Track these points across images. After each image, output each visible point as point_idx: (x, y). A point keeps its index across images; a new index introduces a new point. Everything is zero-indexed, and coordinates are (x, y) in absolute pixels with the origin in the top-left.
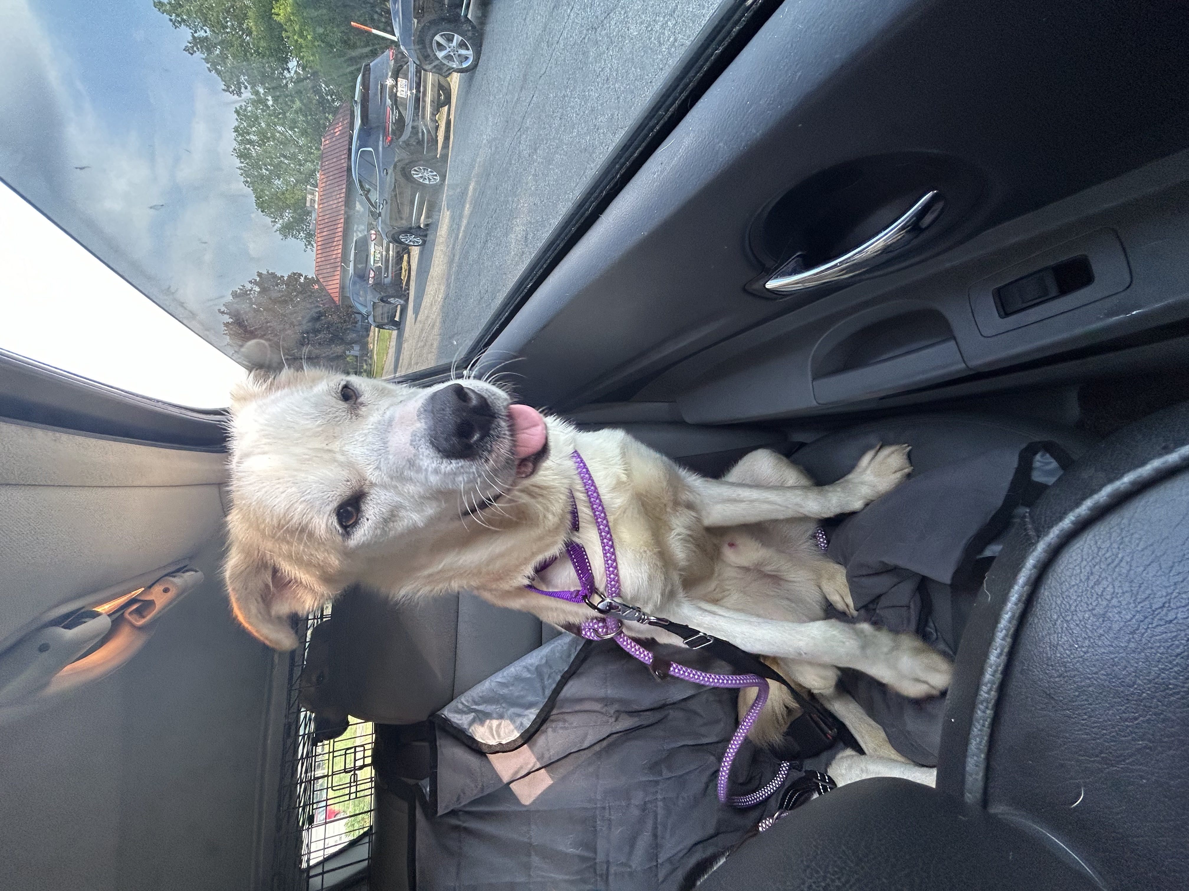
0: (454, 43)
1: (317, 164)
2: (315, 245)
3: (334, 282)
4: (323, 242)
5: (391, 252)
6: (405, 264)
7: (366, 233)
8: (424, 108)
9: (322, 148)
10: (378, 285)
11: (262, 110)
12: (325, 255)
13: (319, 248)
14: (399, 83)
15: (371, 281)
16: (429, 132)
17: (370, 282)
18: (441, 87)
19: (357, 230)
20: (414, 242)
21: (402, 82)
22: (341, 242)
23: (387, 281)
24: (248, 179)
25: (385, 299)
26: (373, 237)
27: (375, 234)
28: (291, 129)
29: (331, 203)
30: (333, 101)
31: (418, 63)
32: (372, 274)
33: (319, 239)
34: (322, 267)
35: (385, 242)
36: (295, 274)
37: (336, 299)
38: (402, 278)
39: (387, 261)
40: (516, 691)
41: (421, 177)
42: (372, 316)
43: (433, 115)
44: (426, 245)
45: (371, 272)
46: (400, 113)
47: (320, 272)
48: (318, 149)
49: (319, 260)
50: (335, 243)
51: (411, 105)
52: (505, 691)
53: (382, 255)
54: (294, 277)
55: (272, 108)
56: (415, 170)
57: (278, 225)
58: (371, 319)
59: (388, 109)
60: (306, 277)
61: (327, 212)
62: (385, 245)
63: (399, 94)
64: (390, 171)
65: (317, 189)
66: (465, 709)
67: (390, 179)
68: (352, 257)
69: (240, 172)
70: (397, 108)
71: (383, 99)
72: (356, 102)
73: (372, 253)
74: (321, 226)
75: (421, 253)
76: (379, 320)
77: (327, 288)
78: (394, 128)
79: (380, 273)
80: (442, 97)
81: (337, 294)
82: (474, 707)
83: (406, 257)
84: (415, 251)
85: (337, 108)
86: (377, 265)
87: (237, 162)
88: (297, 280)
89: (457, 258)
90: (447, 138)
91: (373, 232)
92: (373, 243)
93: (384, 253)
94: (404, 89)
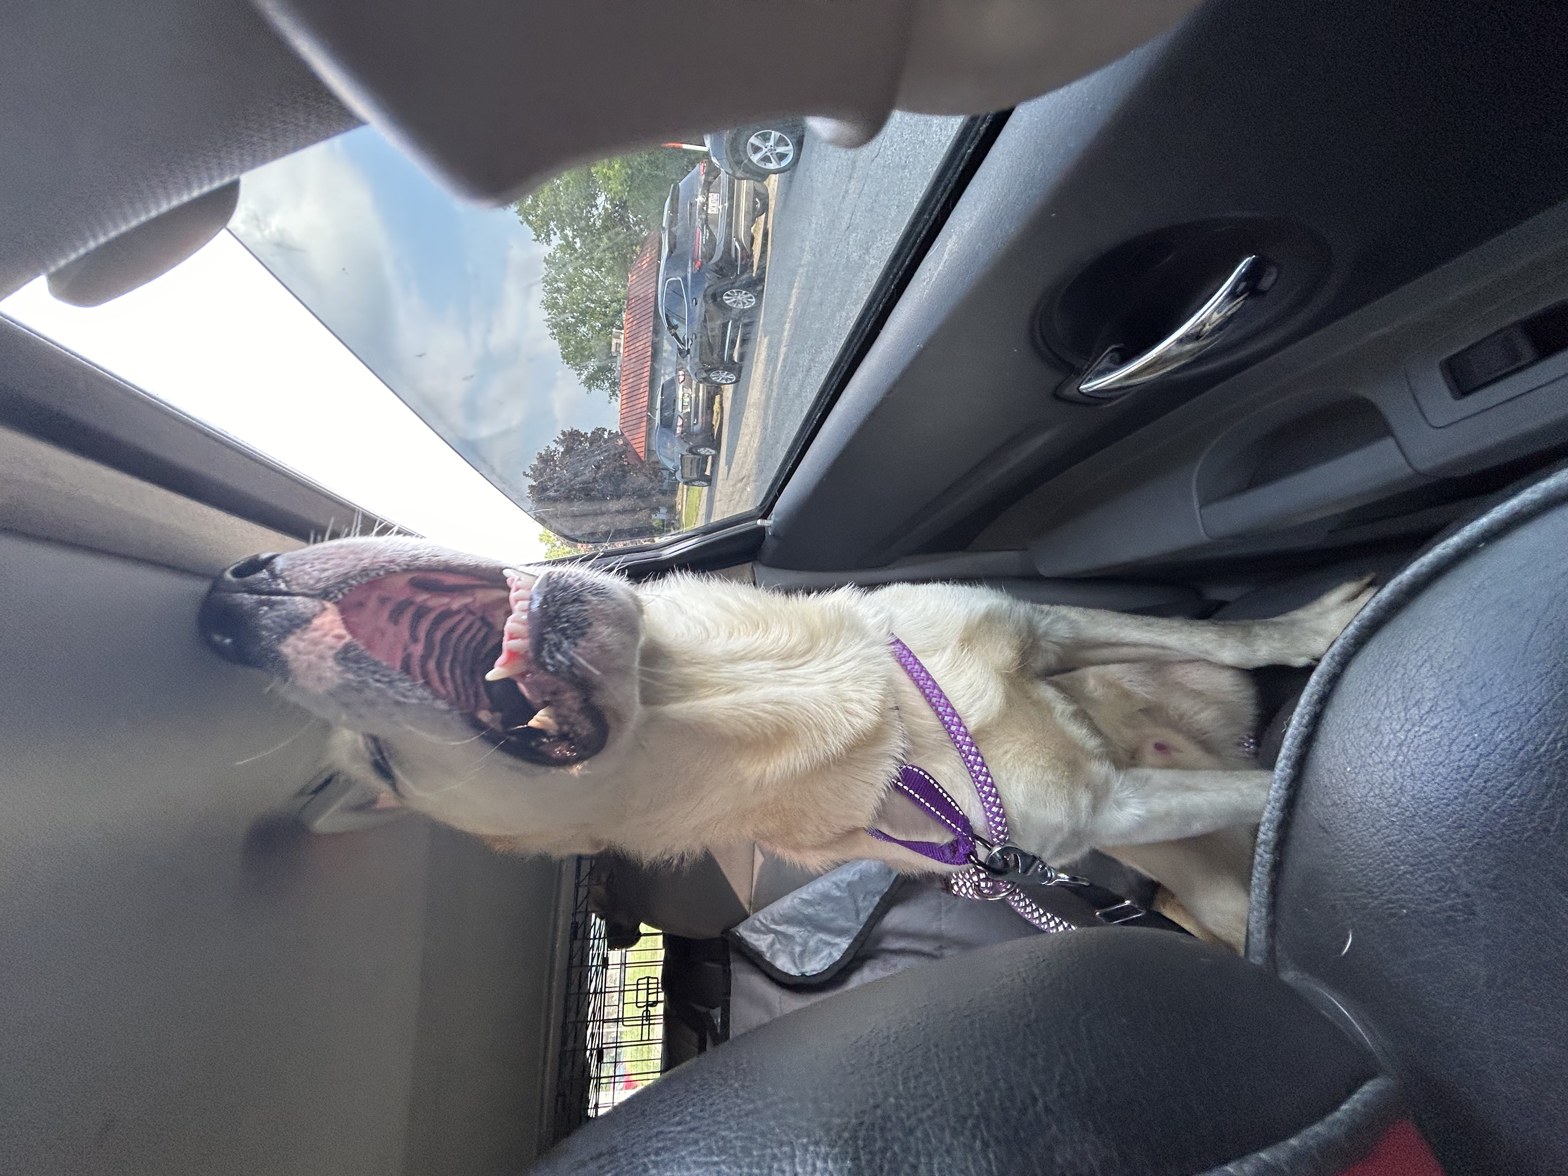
0: (772, 143)
1: (624, 303)
2: (620, 395)
3: (640, 435)
4: (628, 391)
5: (701, 394)
6: (716, 407)
7: (674, 375)
8: (737, 222)
9: (629, 284)
10: (687, 434)
11: (571, 255)
12: (630, 404)
13: (624, 397)
14: (710, 199)
15: (679, 430)
16: (743, 248)
17: (678, 432)
18: (757, 194)
19: (665, 374)
20: (727, 380)
21: (713, 197)
22: (647, 389)
23: (697, 428)
24: (555, 331)
25: (694, 450)
26: (682, 378)
27: (684, 375)
28: (598, 268)
29: (638, 344)
30: (642, 231)
31: (731, 172)
32: (680, 422)
33: (624, 388)
34: (627, 420)
35: (694, 383)
36: (598, 429)
37: (642, 455)
38: (714, 423)
39: (697, 404)
40: (824, 913)
41: (735, 302)
42: (679, 471)
43: (748, 227)
44: (741, 382)
45: (679, 419)
46: (711, 233)
47: (626, 425)
48: (624, 286)
49: (624, 411)
50: (641, 390)
51: (722, 223)
52: (810, 911)
53: (691, 400)
54: (598, 433)
55: (580, 250)
56: (728, 295)
57: (583, 377)
58: (678, 475)
59: (698, 229)
60: (610, 433)
61: (633, 356)
62: (694, 387)
63: (709, 212)
64: (700, 300)
65: (623, 331)
66: (763, 928)
67: (699, 310)
68: (658, 405)
69: (546, 324)
70: (708, 227)
71: (693, 220)
72: (663, 229)
73: (680, 396)
74: (627, 372)
75: (735, 393)
76: (687, 475)
77: (633, 442)
78: (704, 250)
79: (689, 419)
80: (759, 206)
81: (643, 449)
82: (773, 926)
83: (717, 398)
84: (728, 391)
85: (646, 238)
86: (685, 411)
87: (545, 315)
88: (601, 437)
89: (774, 394)
90: (764, 252)
91: (681, 373)
92: (681, 386)
93: (693, 396)
94: (715, 205)
